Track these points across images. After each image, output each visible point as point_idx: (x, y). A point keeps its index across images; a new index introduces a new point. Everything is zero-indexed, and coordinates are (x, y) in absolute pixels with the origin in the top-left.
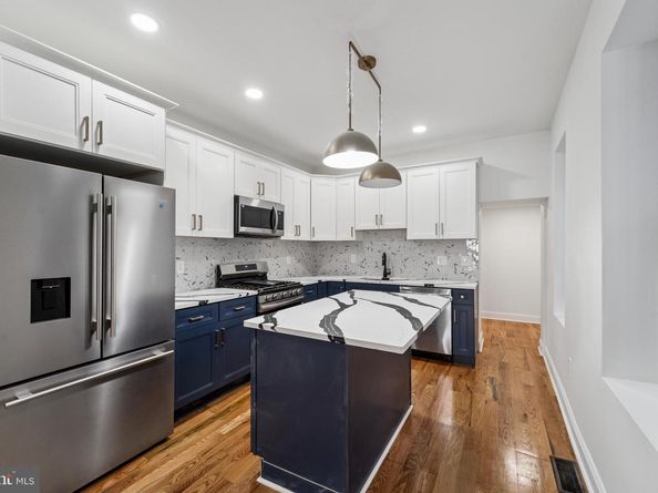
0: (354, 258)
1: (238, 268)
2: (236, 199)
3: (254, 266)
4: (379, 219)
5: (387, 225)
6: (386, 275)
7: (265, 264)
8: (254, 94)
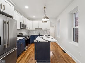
0: (34, 32)
1: (20, 34)
2: (21, 23)
3: (22, 33)
4: (39, 27)
5: (40, 28)
6: (39, 34)
7: (23, 33)
8: (27, 7)
